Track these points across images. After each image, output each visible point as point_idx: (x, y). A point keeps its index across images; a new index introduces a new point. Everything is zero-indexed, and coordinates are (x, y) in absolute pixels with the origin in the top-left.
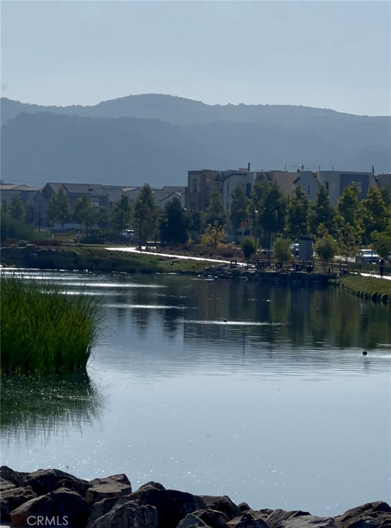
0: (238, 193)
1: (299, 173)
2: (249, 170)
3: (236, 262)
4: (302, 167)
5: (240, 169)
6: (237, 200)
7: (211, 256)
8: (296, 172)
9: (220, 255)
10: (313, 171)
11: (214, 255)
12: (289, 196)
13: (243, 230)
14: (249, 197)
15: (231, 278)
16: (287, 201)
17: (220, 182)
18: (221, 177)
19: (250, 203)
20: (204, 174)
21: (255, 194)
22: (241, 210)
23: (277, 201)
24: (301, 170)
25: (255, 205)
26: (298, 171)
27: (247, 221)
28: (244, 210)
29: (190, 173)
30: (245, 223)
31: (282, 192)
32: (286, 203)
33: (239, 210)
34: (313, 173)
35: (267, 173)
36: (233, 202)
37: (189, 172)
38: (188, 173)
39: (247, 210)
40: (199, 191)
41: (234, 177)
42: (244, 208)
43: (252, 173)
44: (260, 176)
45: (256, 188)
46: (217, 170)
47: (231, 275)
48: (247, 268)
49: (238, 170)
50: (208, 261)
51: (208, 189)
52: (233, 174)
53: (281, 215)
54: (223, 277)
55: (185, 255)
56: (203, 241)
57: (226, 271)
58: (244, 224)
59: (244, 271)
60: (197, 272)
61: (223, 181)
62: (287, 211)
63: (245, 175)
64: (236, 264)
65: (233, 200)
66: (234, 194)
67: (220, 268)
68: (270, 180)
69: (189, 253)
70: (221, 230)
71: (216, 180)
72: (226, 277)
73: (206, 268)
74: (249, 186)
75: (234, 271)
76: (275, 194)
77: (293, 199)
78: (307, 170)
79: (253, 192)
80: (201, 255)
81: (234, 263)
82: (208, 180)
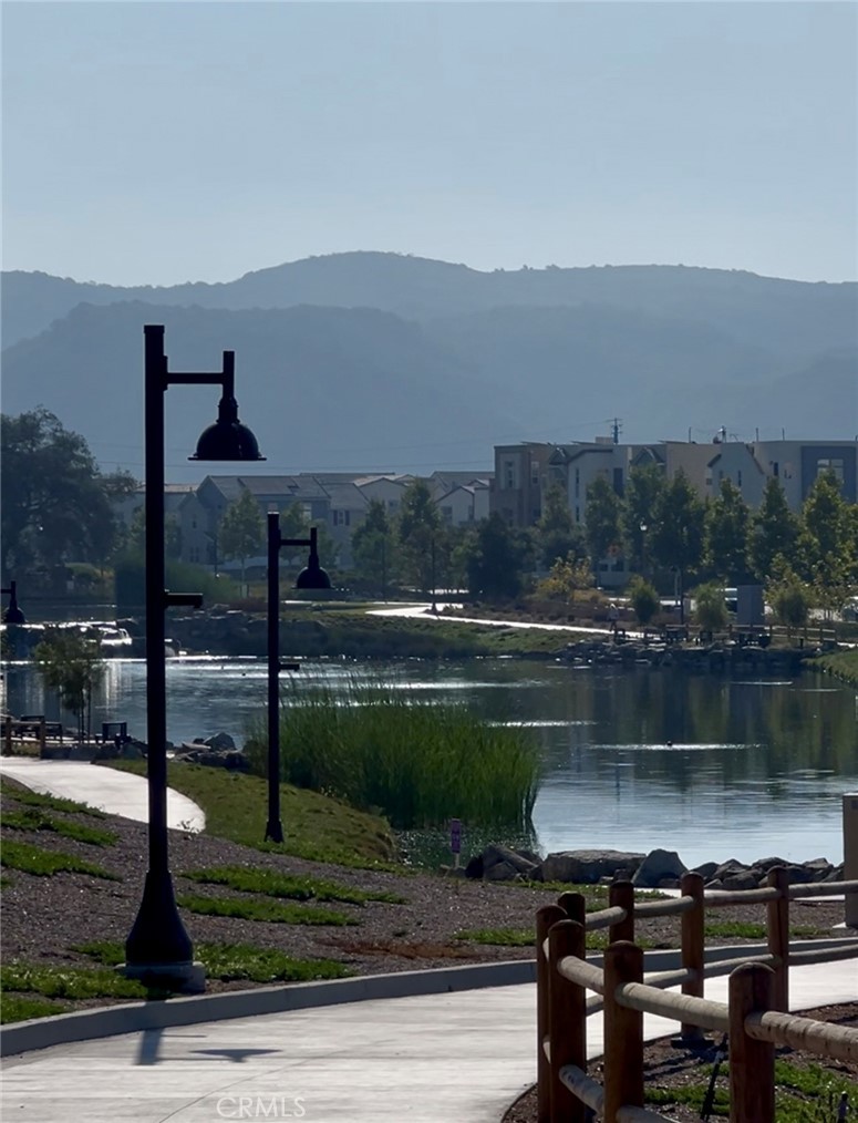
0: (599, 489)
1: (718, 445)
2: (616, 441)
3: (624, 631)
4: (724, 433)
5: (597, 439)
6: (598, 502)
7: (571, 621)
8: (712, 442)
9: (589, 618)
10: (746, 442)
11: (576, 619)
12: (707, 498)
13: (612, 561)
14: (622, 496)
15: (619, 662)
16: (704, 508)
17: (561, 467)
18: (562, 458)
19: (625, 510)
20: (527, 451)
21: (634, 491)
22: (606, 523)
23: (685, 507)
24: (720, 438)
25: (635, 512)
26: (716, 441)
27: (620, 544)
28: (614, 523)
29: (499, 450)
30: (617, 547)
31: (693, 490)
32: (704, 512)
33: (601, 521)
34: (747, 446)
35: (653, 448)
36: (591, 507)
37: (495, 448)
38: (493, 450)
39: (619, 523)
40: (517, 485)
41: (588, 456)
42: (613, 518)
43: (625, 447)
44: (643, 454)
45: (636, 479)
46: (552, 443)
47: (617, 656)
48: (646, 641)
49: (594, 441)
50: (568, 631)
51: (536, 480)
52: (584, 450)
53: (696, 536)
54: (602, 662)
55: (522, 621)
56: (540, 588)
57: (608, 650)
58: (614, 550)
59: (643, 649)
60: (550, 652)
61: (567, 464)
62: (706, 527)
63: (611, 451)
64: (624, 636)
65: (590, 502)
66: (591, 491)
67: (597, 644)
68: (662, 461)
69: (529, 616)
70: (581, 569)
71: (551, 463)
72: (610, 660)
73: (570, 644)
74: (618, 473)
75: (625, 649)
76: (681, 495)
77: (717, 504)
78: (734, 441)
79: (630, 488)
80: (552, 620)
81: (621, 633)
82: (535, 464)
